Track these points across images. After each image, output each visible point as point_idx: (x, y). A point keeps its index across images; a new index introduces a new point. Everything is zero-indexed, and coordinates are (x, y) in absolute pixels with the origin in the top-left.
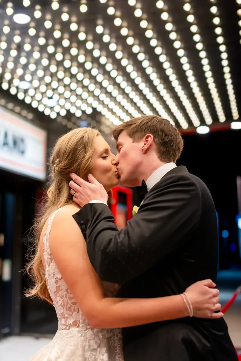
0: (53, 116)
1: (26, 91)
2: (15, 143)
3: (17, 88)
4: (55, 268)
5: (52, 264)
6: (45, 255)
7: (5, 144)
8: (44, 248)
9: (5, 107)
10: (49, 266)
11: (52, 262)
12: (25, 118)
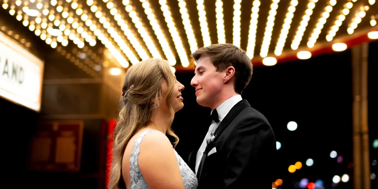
0: (54, 45)
1: (31, 19)
2: (14, 72)
3: (23, 14)
4: (143, 184)
5: (139, 181)
6: (132, 173)
7: (5, 72)
8: (130, 167)
9: (5, 33)
10: (136, 182)
11: (139, 179)
12: (24, 46)
